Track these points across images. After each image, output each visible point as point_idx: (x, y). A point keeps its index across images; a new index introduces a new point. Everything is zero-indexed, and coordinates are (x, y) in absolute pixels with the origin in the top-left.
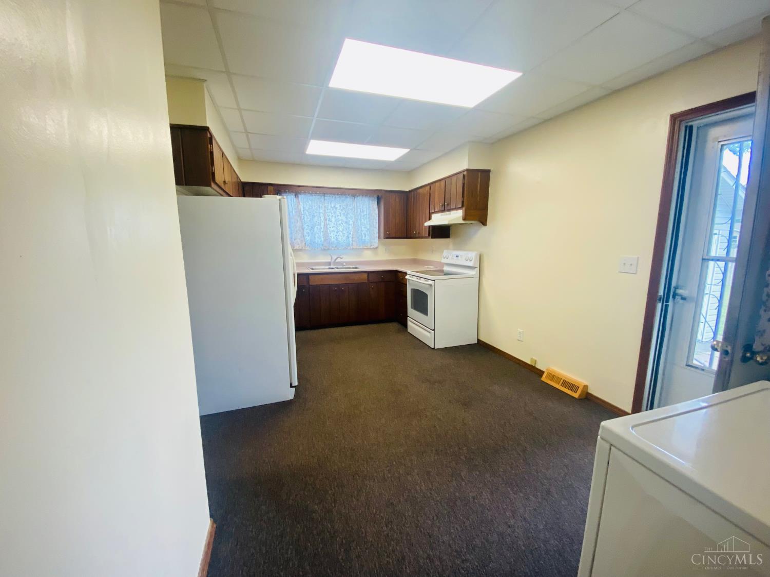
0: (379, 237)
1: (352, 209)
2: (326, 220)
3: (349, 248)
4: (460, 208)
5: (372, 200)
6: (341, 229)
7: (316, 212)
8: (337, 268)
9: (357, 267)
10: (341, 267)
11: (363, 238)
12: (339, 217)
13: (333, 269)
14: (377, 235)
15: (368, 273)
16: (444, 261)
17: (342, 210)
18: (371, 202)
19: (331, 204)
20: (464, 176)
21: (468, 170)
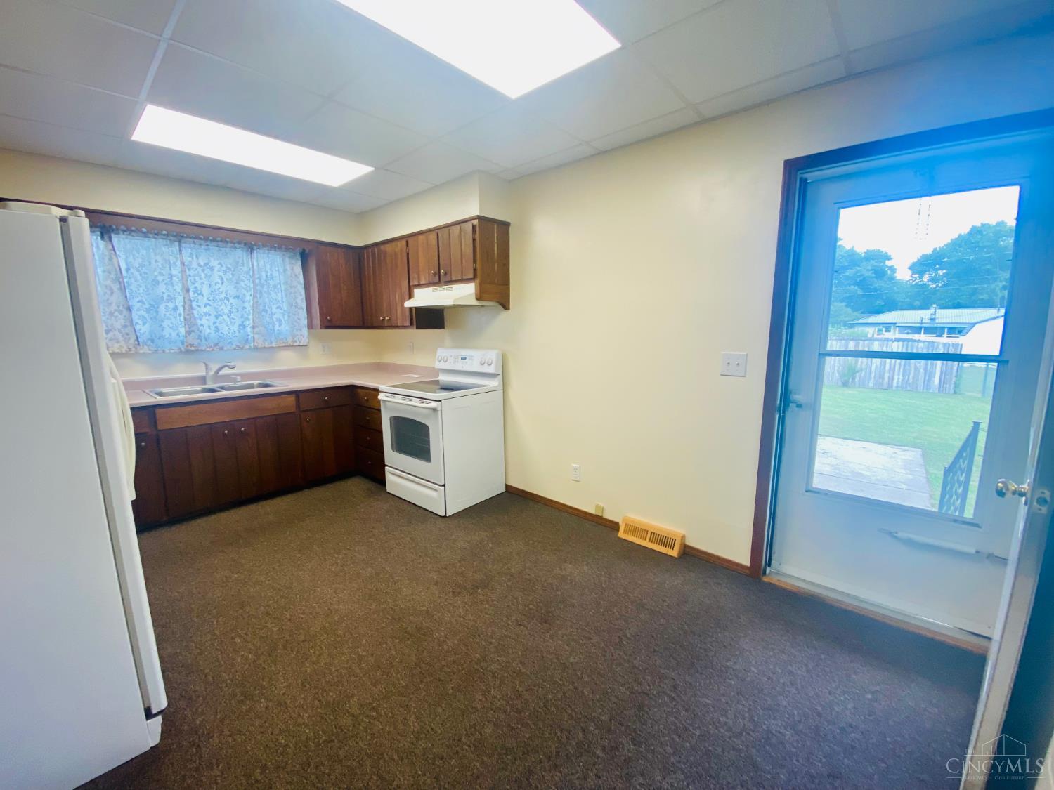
0: (310, 326)
1: (247, 272)
2: (188, 291)
3: (247, 347)
4: (471, 279)
5: (290, 258)
6: (226, 311)
7: (161, 274)
8: (223, 388)
9: (268, 382)
10: (231, 384)
11: (277, 327)
12: (219, 286)
13: (212, 390)
14: (305, 322)
15: (297, 394)
16: (438, 365)
17: (225, 272)
18: (287, 260)
19: (197, 258)
20: (474, 227)
21: (479, 218)
